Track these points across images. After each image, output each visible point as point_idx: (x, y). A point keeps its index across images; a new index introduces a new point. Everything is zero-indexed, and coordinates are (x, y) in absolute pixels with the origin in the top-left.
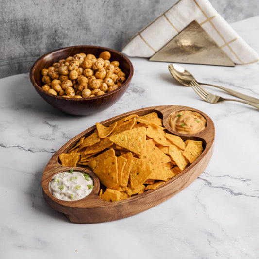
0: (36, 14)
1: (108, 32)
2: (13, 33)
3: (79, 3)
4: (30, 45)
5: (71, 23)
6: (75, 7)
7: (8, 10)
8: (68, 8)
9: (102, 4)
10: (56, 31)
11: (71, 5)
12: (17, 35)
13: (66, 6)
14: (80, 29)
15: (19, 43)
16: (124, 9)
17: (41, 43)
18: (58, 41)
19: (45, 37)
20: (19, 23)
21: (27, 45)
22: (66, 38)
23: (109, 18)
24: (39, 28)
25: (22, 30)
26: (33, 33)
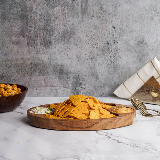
0: (68, 64)
1: (109, 82)
2: (55, 71)
3: (93, 62)
4: (63, 81)
5: (87, 72)
6: (90, 63)
7: (53, 58)
8: (86, 64)
9: (106, 65)
10: (78, 75)
11: (88, 62)
12: (56, 73)
14: (93, 77)
15: (57, 78)
16: (120, 71)
17: (69, 80)
18: (79, 81)
19: (72, 77)
20: (59, 66)
21: (62, 80)
22: (84, 81)
23: (110, 74)
24: (69, 71)
25: (60, 71)
26: (65, 74)
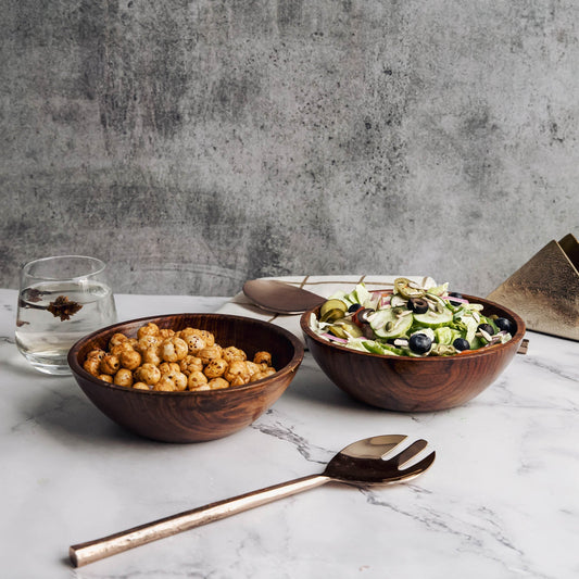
0: (236, 188)
1: (370, 254)
2: (191, 213)
3: (318, 185)
4: (219, 244)
5: (298, 218)
6: (309, 190)
7: (186, 171)
8: (295, 190)
9: (360, 195)
10: (268, 228)
11: (301, 185)
12: (197, 219)
13: (292, 185)
14: (316, 235)
15: (200, 234)
16: (406, 215)
17: (239, 243)
18: (270, 247)
19: (247, 234)
20: (204, 197)
21: (213, 242)
22: (287, 247)
23: (374, 226)
24: (237, 214)
25: (207, 212)
26: (226, 222)
